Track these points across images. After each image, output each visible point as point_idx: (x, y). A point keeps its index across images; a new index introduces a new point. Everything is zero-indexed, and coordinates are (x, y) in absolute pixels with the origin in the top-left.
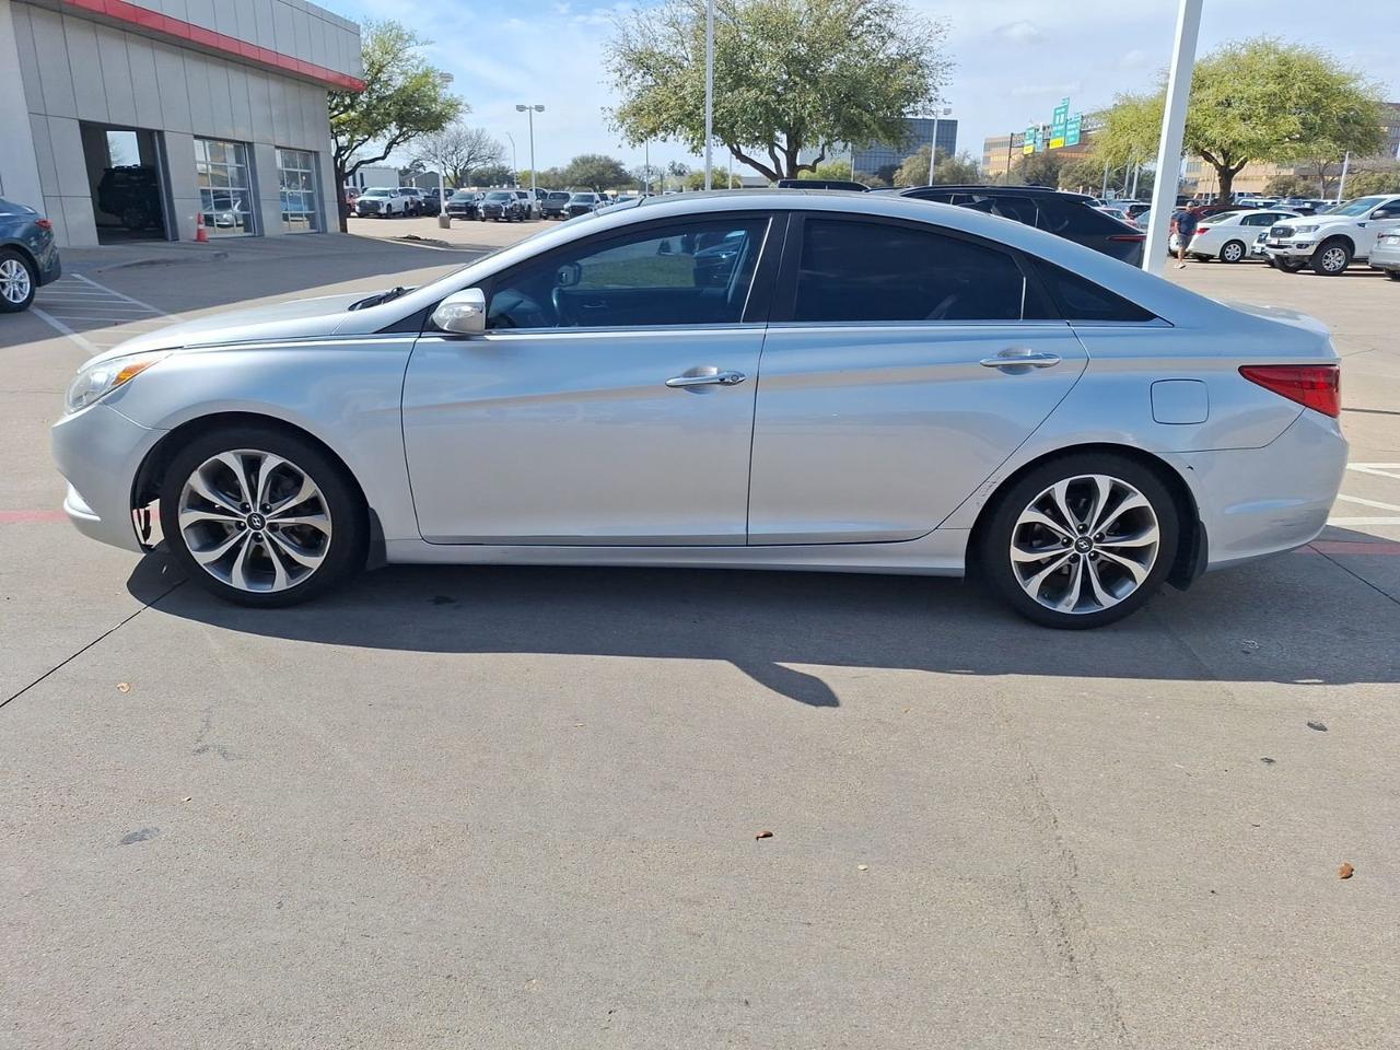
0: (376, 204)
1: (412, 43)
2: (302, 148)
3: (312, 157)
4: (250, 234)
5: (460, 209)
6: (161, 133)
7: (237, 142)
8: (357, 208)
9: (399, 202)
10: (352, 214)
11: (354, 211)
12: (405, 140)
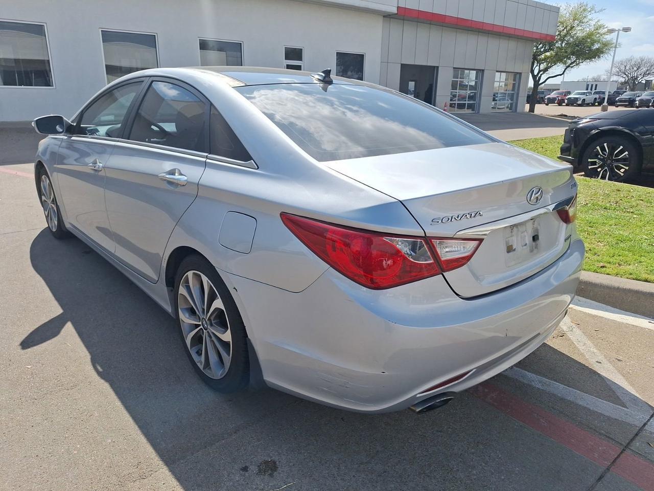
0: (577, 99)
1: (593, 12)
2: (513, 71)
3: (518, 76)
4: (474, 112)
5: (625, 101)
6: (438, 67)
7: (477, 70)
8: (566, 101)
9: (590, 98)
10: (563, 104)
11: (564, 103)
12: (577, 64)
